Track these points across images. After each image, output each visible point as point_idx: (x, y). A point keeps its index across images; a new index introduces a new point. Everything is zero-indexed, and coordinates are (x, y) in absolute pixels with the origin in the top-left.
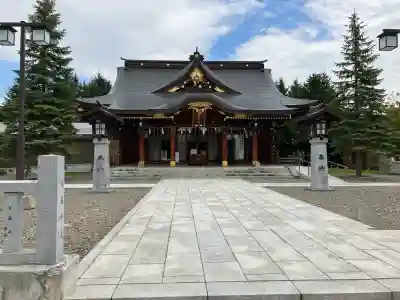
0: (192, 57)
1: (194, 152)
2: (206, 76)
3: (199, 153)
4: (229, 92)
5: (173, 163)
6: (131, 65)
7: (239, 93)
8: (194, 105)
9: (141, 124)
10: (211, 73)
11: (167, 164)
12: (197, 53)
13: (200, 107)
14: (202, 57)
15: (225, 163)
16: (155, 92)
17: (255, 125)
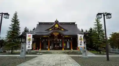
0: (55, 21)
2: (59, 26)
4: (65, 30)
5: (49, 49)
6: (40, 24)
7: (67, 30)
8: (54, 34)
9: (40, 39)
10: (60, 25)
11: (47, 49)
14: (58, 21)
15: (63, 49)
16: (45, 30)
17: (71, 39)
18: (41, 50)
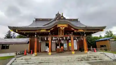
0: (56, 15)
1: (58, 47)
3: (60, 47)
6: (37, 20)
9: (36, 36)
12: (58, 13)
13: (62, 26)
15: (73, 52)
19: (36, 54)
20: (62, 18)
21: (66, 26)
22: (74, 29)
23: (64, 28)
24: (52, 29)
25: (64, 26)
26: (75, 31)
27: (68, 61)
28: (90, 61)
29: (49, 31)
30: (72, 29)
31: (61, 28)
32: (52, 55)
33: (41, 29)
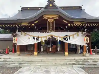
5: (36, 53)
6: (24, 9)
13: (51, 18)
17: (86, 30)
18: (20, 55)
19: (18, 53)
20: (51, 5)
21: (56, 17)
22: (67, 22)
23: (53, 20)
24: (37, 22)
25: (53, 17)
26: (69, 24)
27: (56, 64)
28: (85, 66)
29: (33, 25)
30: (65, 22)
31: (49, 20)
32: (38, 55)
33: (22, 22)
